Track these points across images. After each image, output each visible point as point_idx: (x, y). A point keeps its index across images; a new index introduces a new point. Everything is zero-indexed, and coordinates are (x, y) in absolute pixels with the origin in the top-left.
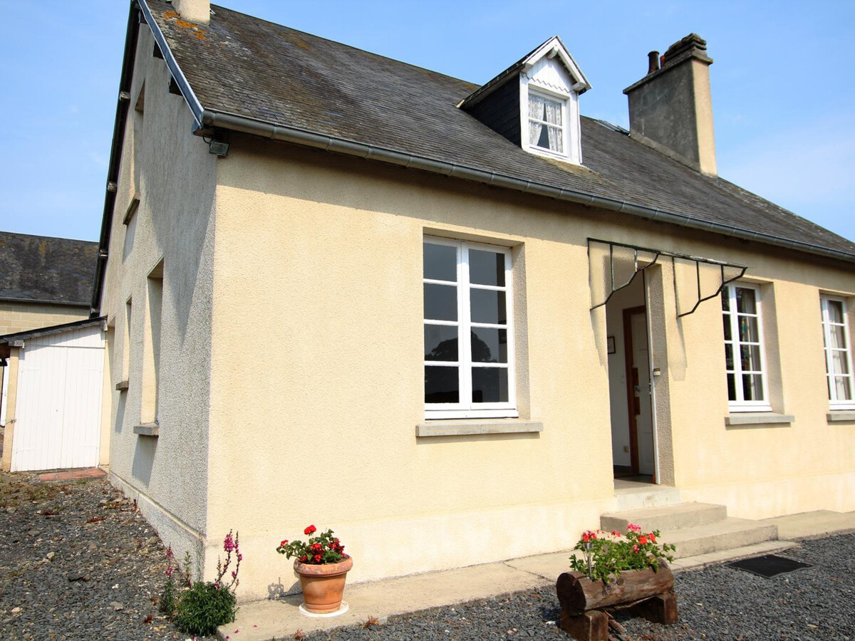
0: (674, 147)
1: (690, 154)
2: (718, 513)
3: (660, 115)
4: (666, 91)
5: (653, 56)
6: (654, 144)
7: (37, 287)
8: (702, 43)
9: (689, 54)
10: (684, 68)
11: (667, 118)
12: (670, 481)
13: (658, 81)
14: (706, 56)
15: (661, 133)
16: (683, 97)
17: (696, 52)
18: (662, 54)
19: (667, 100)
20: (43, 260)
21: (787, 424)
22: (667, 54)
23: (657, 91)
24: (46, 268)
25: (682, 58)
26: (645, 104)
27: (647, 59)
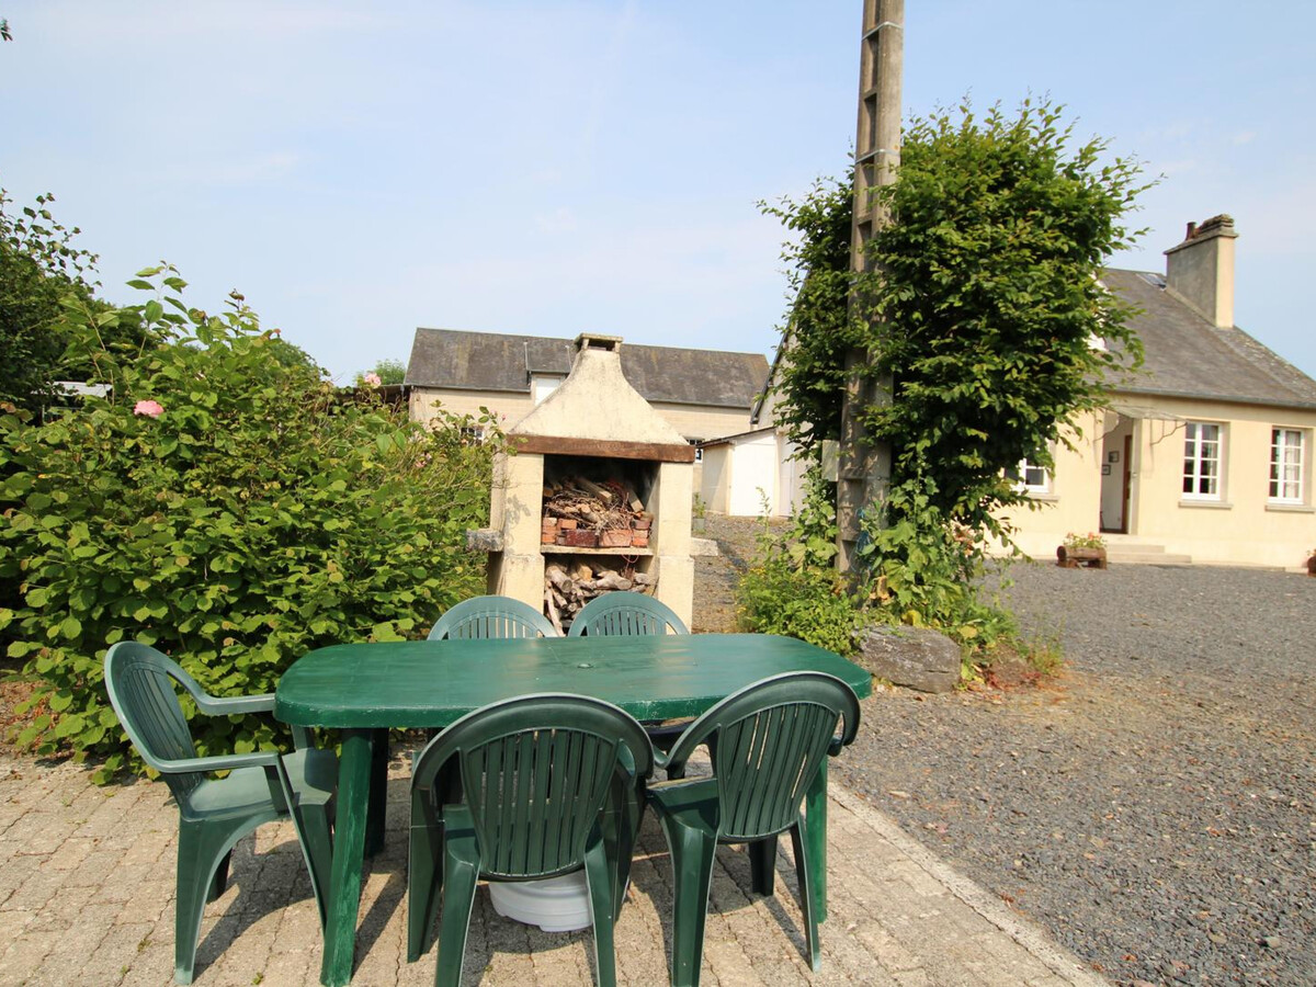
0: (1199, 304)
1: (1210, 311)
2: (1161, 549)
3: (1191, 279)
4: (1197, 258)
5: (1191, 225)
6: (1184, 299)
7: (658, 389)
8: (1231, 221)
9: (1216, 232)
10: (1212, 242)
11: (1196, 279)
12: (1135, 532)
13: (1191, 249)
14: (1232, 232)
15: (1190, 291)
16: (1209, 266)
17: (1224, 230)
18: (1197, 226)
19: (1197, 266)
20: (656, 367)
21: (1229, 509)
22: (1201, 228)
23: (1190, 257)
24: (660, 374)
25: (1210, 235)
26: (1180, 265)
27: (1186, 227)
